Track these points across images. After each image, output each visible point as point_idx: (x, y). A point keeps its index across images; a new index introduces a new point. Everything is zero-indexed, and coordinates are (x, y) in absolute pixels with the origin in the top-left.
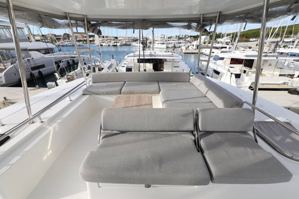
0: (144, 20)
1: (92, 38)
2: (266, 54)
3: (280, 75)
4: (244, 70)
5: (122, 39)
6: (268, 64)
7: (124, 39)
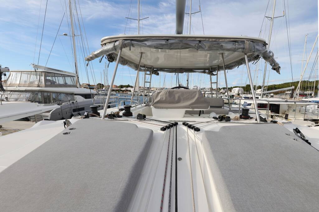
0: (181, 69)
1: (124, 88)
2: (286, 100)
3: (305, 120)
4: (271, 115)
5: (155, 89)
6: (292, 110)
7: (156, 89)
